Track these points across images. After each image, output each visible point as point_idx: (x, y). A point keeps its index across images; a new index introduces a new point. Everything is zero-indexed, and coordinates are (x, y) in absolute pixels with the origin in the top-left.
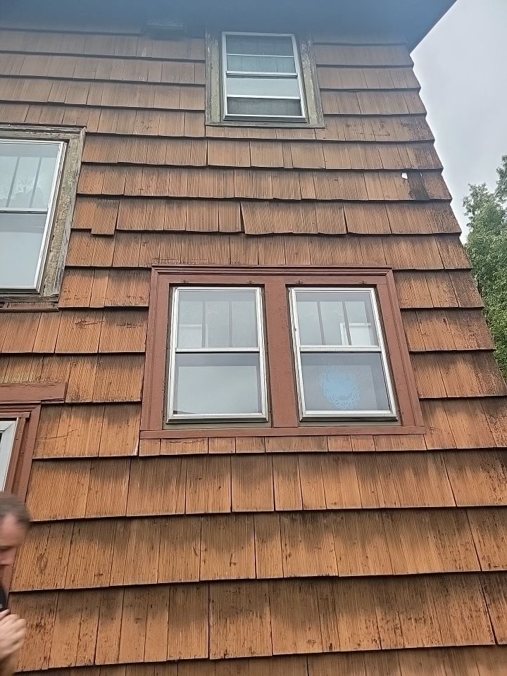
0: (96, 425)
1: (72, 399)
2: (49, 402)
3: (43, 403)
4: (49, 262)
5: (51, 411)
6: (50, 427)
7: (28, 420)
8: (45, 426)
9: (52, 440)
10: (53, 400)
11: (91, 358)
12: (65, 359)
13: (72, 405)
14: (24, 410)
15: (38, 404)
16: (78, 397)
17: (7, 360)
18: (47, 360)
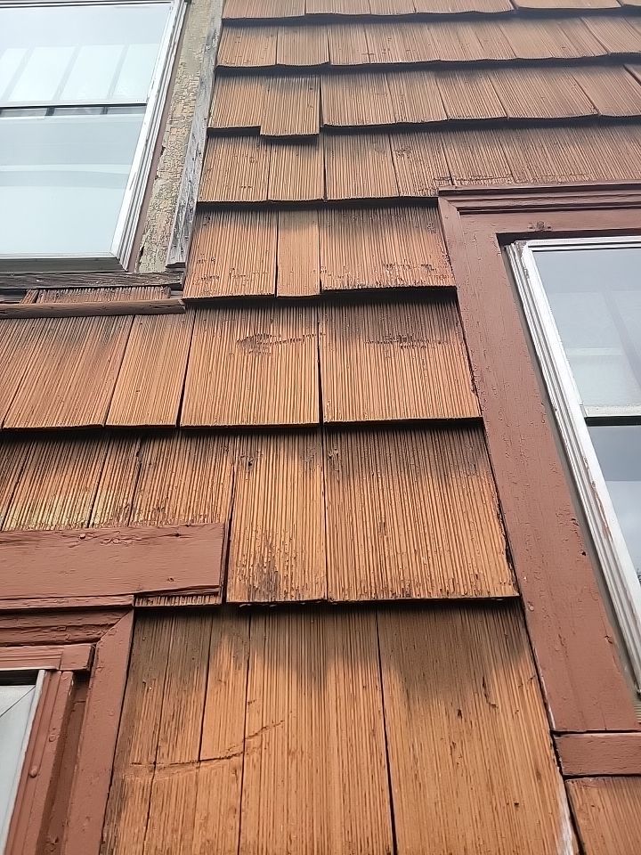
0: (354, 698)
1: (252, 590)
2: (163, 603)
3: (142, 604)
4: (153, 200)
5: (173, 638)
6: (168, 710)
7: (82, 677)
8: (148, 704)
9: (180, 775)
10: (180, 593)
11: (298, 443)
12: (215, 446)
13: (251, 612)
14: (70, 635)
15: (123, 610)
16: (271, 581)
17: (20, 455)
18: (152, 451)
